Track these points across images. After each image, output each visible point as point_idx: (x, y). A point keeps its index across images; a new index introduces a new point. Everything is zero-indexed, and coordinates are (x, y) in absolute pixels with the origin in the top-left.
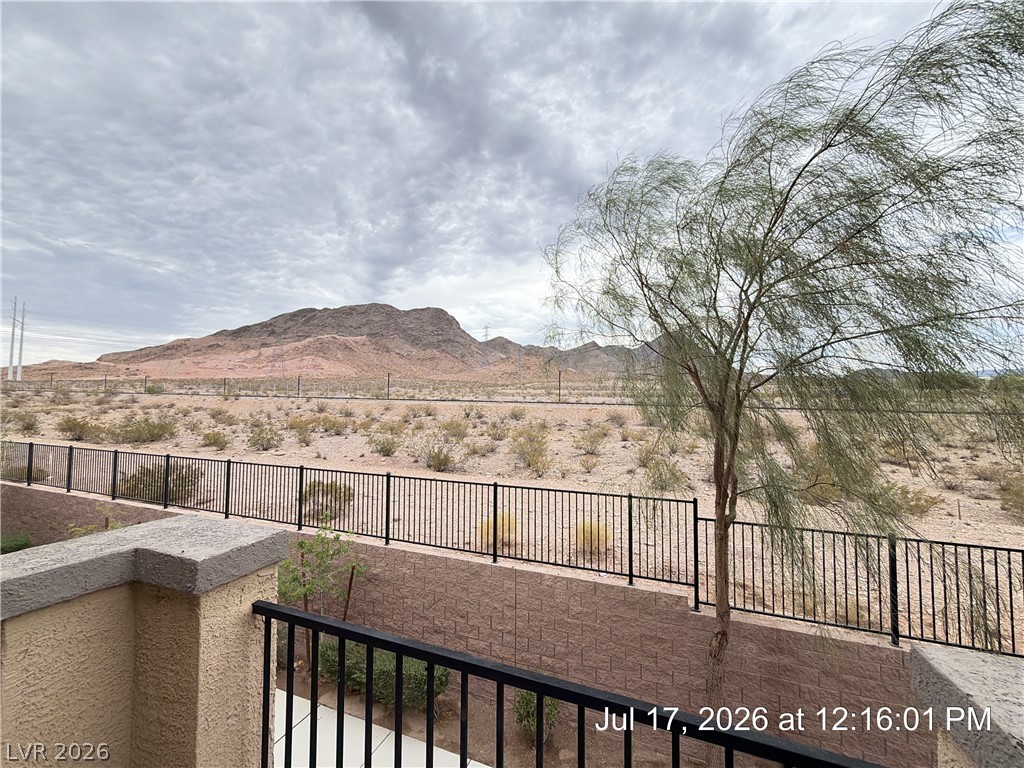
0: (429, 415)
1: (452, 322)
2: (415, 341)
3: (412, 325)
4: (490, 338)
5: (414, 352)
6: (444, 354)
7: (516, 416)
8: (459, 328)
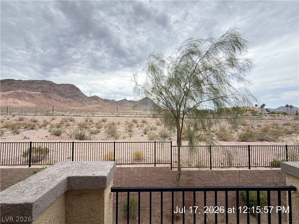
0: (71, 121)
1: (77, 89)
2: (62, 95)
3: (61, 90)
4: (92, 96)
5: (62, 99)
6: (74, 100)
7: (104, 121)
8: (80, 92)
